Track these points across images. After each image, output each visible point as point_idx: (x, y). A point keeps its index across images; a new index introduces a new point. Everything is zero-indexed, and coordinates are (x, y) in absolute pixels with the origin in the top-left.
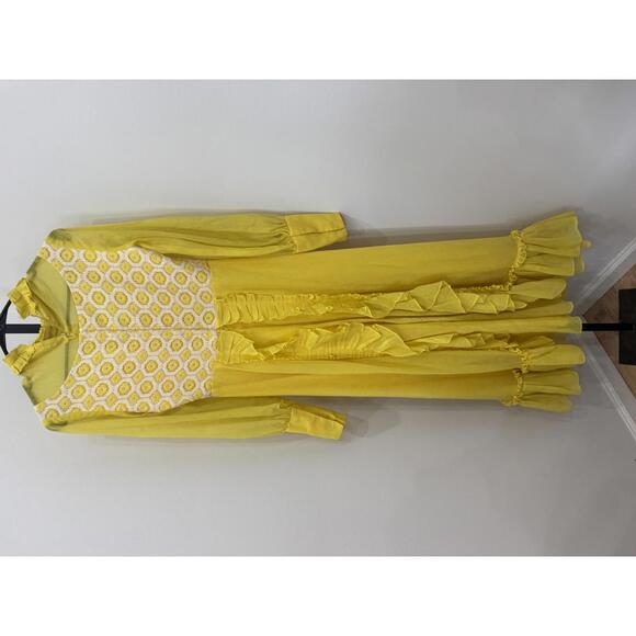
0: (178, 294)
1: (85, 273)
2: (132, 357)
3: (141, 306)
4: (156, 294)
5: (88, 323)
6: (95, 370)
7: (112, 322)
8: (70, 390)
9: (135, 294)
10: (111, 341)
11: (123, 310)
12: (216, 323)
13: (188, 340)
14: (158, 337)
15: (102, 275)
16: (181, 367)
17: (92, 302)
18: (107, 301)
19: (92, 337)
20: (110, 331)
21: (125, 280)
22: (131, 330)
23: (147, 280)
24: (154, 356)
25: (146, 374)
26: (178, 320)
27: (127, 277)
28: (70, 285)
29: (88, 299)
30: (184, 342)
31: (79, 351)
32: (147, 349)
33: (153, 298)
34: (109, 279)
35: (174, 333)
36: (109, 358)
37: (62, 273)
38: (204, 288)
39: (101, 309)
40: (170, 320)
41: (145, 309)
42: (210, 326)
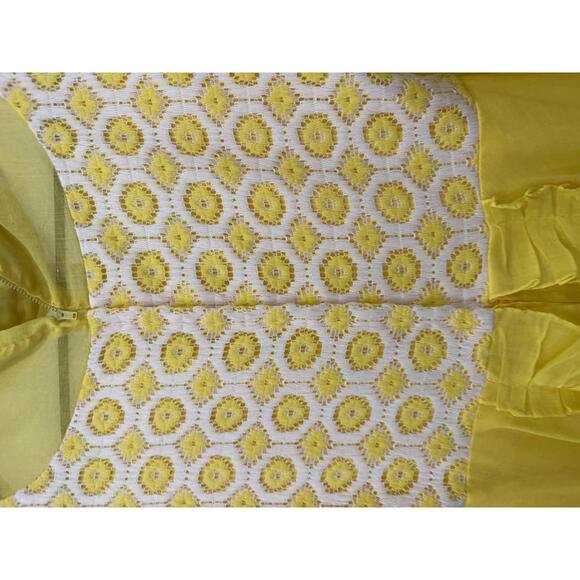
0: (370, 189)
1: (99, 126)
2: (236, 385)
3: (261, 230)
4: (305, 191)
5: (112, 281)
6: (137, 418)
7: (181, 280)
8: (75, 471)
9: (242, 190)
10: (175, 336)
11: (209, 242)
12: (488, 285)
13: (398, 337)
14: (311, 325)
15: (147, 130)
16: (375, 419)
17: (122, 217)
18: (164, 211)
19: (123, 322)
20: (172, 304)
21: (214, 144)
22: (234, 305)
23: (277, 145)
24: (297, 383)
25: (275, 436)
26: (370, 273)
27: (220, 135)
28: (57, 163)
29: (107, 205)
30: (386, 341)
31: (93, 365)
32: (279, 361)
33: (296, 204)
34: (165, 143)
35: (358, 314)
36: (174, 385)
37: (33, 127)
38: (453, 166)
39: (147, 239)
40: (346, 271)
41: (272, 239)
42: (466, 294)
